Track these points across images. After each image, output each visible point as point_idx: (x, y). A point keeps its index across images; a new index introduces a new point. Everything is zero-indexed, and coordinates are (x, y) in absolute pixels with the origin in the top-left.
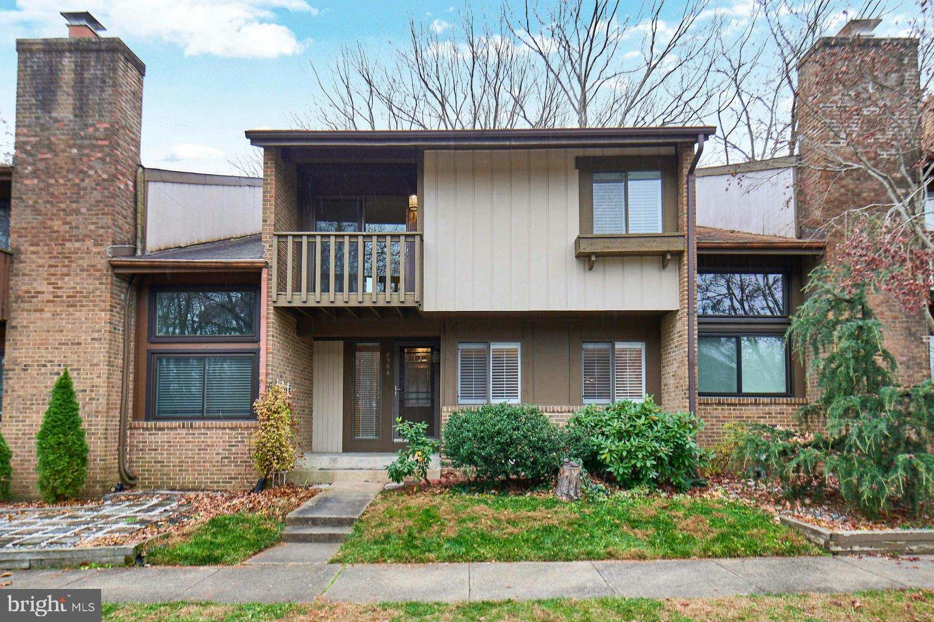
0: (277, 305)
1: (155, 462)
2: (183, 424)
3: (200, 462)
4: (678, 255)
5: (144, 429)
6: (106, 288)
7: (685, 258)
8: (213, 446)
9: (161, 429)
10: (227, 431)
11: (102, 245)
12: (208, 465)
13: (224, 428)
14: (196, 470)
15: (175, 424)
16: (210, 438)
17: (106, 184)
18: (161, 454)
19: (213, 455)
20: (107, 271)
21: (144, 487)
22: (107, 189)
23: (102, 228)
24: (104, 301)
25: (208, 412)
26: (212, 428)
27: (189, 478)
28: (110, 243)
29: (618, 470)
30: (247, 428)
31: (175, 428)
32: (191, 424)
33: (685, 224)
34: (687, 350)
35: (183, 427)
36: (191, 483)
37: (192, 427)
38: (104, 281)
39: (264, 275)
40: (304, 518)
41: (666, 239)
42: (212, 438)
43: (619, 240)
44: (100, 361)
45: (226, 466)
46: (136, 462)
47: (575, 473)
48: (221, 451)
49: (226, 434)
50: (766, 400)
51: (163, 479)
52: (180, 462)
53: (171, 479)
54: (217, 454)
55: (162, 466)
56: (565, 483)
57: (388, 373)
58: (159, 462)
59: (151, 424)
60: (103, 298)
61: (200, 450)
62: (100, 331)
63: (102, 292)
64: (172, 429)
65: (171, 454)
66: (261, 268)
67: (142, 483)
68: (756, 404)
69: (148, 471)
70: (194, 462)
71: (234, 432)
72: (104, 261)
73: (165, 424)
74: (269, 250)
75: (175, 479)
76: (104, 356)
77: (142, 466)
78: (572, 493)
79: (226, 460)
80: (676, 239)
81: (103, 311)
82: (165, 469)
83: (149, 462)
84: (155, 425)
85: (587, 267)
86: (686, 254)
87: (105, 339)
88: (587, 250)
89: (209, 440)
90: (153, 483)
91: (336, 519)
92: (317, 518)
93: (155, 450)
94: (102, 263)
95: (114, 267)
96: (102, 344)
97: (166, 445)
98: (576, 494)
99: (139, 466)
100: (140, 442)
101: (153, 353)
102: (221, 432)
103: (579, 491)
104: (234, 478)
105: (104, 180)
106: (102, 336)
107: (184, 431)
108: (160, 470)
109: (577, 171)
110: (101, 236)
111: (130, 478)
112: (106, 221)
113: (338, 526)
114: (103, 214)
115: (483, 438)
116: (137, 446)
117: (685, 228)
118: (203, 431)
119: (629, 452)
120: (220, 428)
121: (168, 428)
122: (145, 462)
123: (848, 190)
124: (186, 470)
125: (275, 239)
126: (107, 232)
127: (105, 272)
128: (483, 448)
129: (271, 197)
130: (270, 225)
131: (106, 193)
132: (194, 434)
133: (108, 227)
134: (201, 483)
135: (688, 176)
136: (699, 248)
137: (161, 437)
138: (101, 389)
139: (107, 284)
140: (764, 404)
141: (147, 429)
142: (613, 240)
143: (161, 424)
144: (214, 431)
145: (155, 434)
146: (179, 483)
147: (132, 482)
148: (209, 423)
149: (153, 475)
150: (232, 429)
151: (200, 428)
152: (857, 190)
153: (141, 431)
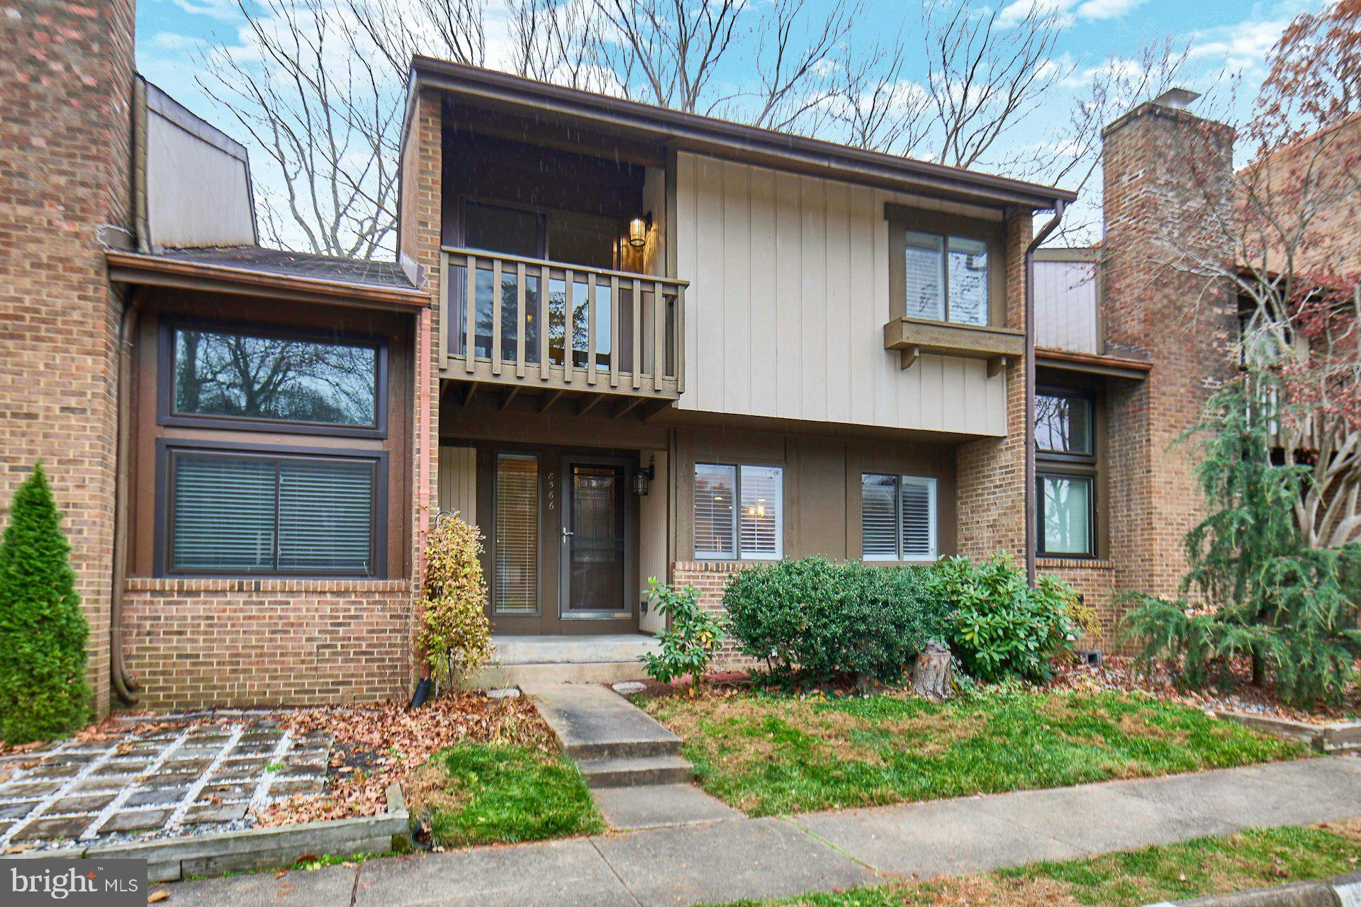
0: (445, 376)
1: (179, 656)
2: (241, 585)
3: (274, 655)
4: (1013, 360)
5: (154, 592)
6: (95, 309)
7: (1023, 366)
8: (301, 625)
9: (190, 593)
10: (329, 597)
11: (83, 220)
12: (291, 659)
13: (323, 593)
14: (267, 670)
15: (223, 583)
16: (295, 610)
17: (93, 97)
18: (193, 641)
19: (299, 642)
20: (97, 273)
21: (155, 705)
22: (97, 108)
23: (83, 184)
24: (91, 335)
25: (283, 562)
26: (300, 592)
27: (252, 686)
28: (103, 219)
29: (989, 655)
30: (369, 593)
31: (224, 592)
32: (257, 584)
33: (1023, 319)
34: (1023, 491)
35: (241, 590)
36: (257, 694)
37: (257, 590)
38: (90, 293)
39: (425, 319)
40: (597, 746)
41: (1004, 337)
42: (299, 610)
43: (950, 331)
44: (82, 454)
45: (328, 661)
46: (138, 657)
47: (945, 661)
48: (316, 635)
49: (326, 602)
50: (1073, 562)
51: (197, 688)
52: (232, 655)
53: (215, 687)
54: (308, 640)
55: (194, 664)
56: (932, 675)
57: (551, 506)
58: (188, 656)
59: (170, 583)
60: (89, 328)
61: (273, 632)
62: (84, 394)
63: (84, 315)
64: (215, 592)
65: (214, 640)
66: (418, 308)
67: (149, 697)
68: (1062, 567)
69: (163, 673)
70: (261, 655)
71: (341, 600)
72: (89, 253)
73: (203, 583)
74: (431, 277)
75: (224, 687)
76: (92, 446)
77: (151, 665)
78: (939, 690)
79: (327, 651)
80: (1014, 338)
81: (89, 353)
82: (202, 668)
83: (166, 657)
84: (181, 585)
85: (899, 364)
86: (1023, 361)
87: (94, 411)
88: (911, 341)
89: (292, 614)
90: (176, 696)
91: (649, 744)
92: (617, 745)
93: (180, 633)
94: (86, 258)
95: (112, 267)
96: (87, 420)
97: (203, 623)
98: (944, 690)
99: (143, 665)
100: (146, 618)
101: (169, 447)
102: (316, 599)
103: (948, 687)
104: (343, 683)
105: (87, 88)
106: (86, 405)
107: (241, 598)
108: (191, 672)
109: (886, 223)
110: (83, 200)
111: (130, 689)
112: (93, 171)
113: (651, 755)
114: (85, 157)
115: (821, 610)
116: (139, 626)
117: (1023, 326)
118: (279, 597)
119: (1005, 630)
120: (315, 592)
121: (207, 591)
122: (158, 657)
123: (1170, 301)
124: (245, 671)
125: (445, 260)
126: (95, 196)
127: (92, 275)
128: (825, 626)
129: (433, 182)
130: (433, 232)
131: (93, 115)
132: (262, 603)
133: (99, 186)
134: (277, 693)
135: (1027, 254)
136: (1038, 357)
137: (192, 609)
138: (86, 512)
139: (98, 300)
140: (1070, 568)
141: (162, 593)
142: (943, 330)
143: (192, 583)
144: (303, 598)
145: (178, 603)
146: (231, 695)
147: (132, 696)
148: (293, 583)
149: (176, 681)
150: (338, 593)
151: (274, 592)
152: (1179, 304)
153: (148, 597)
